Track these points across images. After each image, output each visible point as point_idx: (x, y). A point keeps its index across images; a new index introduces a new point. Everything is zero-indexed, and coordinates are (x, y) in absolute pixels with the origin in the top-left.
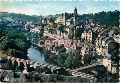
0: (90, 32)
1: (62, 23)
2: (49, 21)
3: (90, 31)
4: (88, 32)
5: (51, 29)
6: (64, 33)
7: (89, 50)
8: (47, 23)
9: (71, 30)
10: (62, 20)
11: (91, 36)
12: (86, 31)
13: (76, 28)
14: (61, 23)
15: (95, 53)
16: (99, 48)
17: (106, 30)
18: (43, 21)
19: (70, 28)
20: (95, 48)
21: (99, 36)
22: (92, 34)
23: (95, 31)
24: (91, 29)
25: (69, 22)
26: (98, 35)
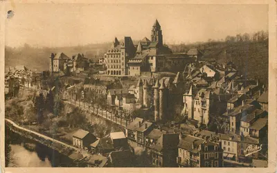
0: (203, 96)
1: (116, 70)
2: (75, 63)
3: (203, 90)
4: (198, 96)
5: (82, 89)
6: (124, 99)
7: (203, 147)
8: (69, 68)
9: (144, 91)
10: (116, 58)
11: (208, 108)
12: (190, 93)
13: (159, 85)
14: (113, 70)
15: (221, 155)
16: (231, 142)
17: (252, 86)
18: (56, 63)
19: (141, 84)
20: (221, 143)
21: (230, 106)
22: (208, 101)
23: (217, 92)
24: (206, 87)
25: (139, 67)
26: (229, 104)
